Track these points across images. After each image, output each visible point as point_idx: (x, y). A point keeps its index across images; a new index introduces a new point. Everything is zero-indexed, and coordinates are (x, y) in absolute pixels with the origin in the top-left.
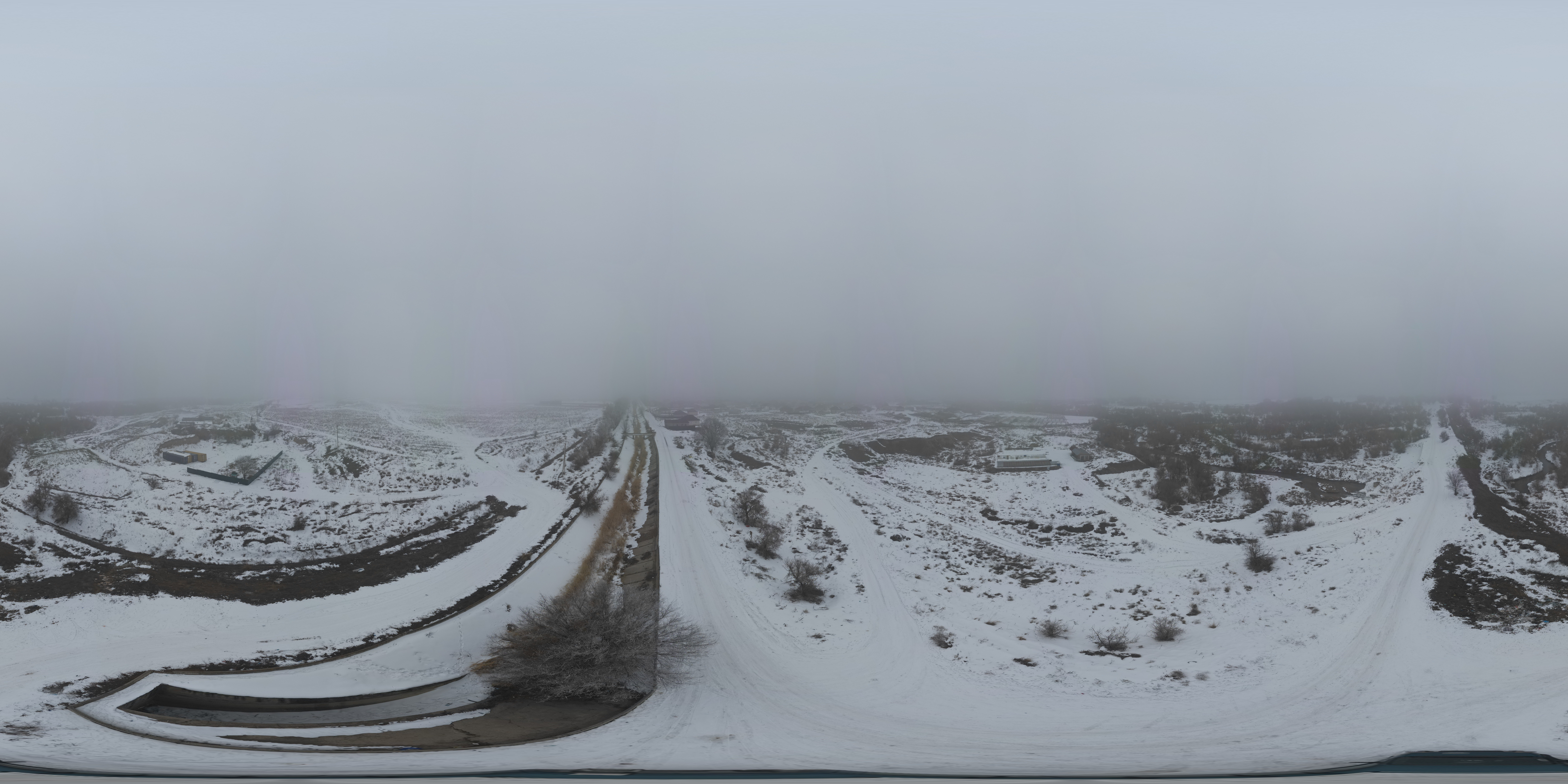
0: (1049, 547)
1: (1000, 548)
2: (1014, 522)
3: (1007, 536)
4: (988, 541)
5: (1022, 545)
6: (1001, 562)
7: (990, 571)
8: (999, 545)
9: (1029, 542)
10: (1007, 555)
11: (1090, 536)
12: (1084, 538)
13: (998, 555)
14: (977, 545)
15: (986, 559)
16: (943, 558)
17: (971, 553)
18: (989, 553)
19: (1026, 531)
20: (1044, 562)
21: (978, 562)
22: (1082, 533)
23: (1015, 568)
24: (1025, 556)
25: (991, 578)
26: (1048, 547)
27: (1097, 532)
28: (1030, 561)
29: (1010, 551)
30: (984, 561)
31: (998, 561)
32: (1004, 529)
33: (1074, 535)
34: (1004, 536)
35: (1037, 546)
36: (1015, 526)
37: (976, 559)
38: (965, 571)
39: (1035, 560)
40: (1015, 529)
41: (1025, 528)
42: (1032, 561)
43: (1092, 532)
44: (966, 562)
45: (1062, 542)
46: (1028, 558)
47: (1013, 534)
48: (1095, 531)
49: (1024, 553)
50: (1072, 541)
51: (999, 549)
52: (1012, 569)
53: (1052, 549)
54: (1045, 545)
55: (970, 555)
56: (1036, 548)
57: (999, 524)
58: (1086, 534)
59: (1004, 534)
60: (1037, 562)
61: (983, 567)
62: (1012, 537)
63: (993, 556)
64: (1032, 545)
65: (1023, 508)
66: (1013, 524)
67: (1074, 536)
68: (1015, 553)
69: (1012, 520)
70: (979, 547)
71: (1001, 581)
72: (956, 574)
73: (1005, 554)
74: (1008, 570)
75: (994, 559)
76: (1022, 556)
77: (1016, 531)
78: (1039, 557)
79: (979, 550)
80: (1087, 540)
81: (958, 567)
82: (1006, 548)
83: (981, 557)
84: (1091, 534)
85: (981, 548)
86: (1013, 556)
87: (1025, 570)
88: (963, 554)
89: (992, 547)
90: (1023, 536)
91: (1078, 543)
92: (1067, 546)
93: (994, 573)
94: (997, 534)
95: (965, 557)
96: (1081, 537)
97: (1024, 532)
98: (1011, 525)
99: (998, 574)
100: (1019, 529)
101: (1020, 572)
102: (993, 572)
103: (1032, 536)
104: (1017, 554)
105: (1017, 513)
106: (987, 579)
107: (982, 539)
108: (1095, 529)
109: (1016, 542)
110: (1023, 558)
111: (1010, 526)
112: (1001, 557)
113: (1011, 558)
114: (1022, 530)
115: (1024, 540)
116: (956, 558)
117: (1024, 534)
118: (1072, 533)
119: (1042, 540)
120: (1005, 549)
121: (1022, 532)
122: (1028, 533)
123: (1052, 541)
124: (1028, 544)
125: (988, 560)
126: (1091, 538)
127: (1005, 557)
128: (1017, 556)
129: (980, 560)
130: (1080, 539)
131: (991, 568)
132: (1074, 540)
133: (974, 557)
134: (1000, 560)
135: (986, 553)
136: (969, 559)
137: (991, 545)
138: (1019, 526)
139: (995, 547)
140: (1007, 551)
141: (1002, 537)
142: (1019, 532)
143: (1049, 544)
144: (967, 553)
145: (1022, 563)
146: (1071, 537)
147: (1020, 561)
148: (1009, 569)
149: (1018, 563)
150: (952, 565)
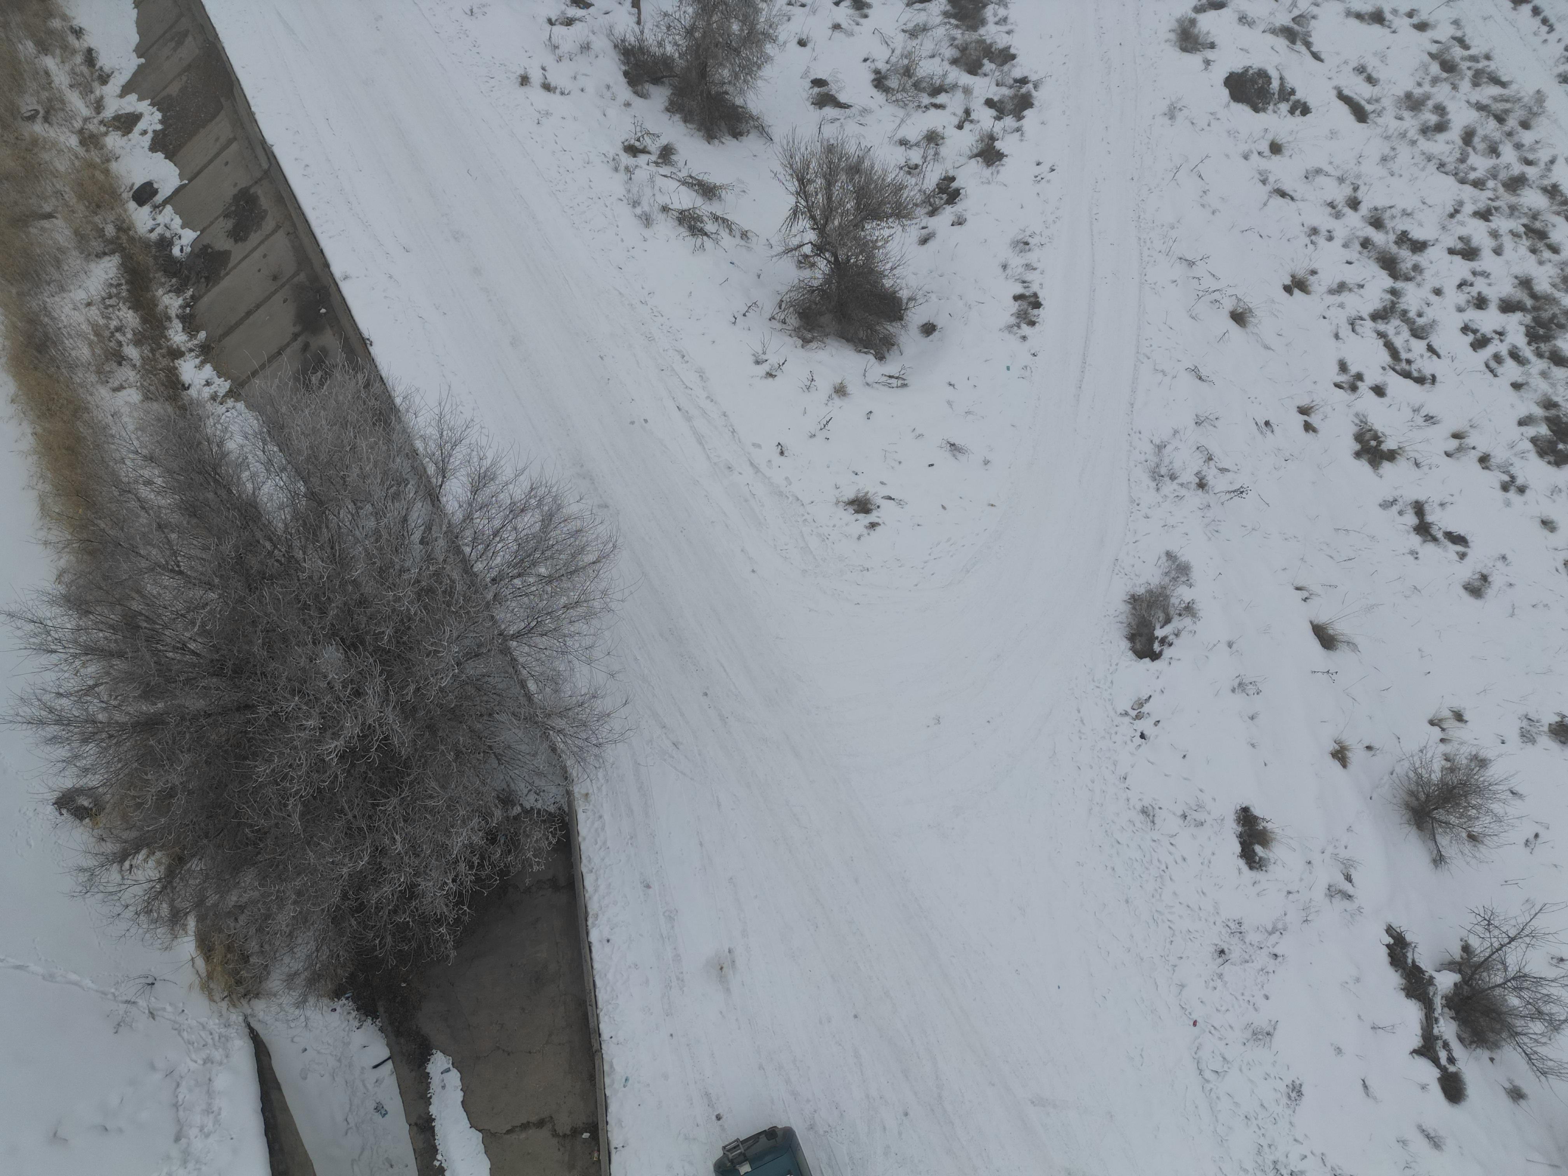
7: (1523, 422)
16: (1389, 264)
17: (1521, 296)
21: (1515, 355)
25: (1499, 455)
30: (1538, 365)
37: (1517, 337)
38: (1426, 365)
44: (1466, 329)
55: (1508, 307)
61: (1517, 386)
71: (1522, 490)
72: (1384, 358)
81: (1418, 333)
83: (1547, 338)
88: (1480, 286)
93: (1534, 440)
95: (1481, 303)
99: (1542, 453)
102: (1531, 431)
106: (1483, 449)
116: (1438, 292)
129: (1527, 352)
131: (1539, 412)
133: (1515, 324)
136: (1489, 320)
144: (1501, 289)
150: (1405, 313)
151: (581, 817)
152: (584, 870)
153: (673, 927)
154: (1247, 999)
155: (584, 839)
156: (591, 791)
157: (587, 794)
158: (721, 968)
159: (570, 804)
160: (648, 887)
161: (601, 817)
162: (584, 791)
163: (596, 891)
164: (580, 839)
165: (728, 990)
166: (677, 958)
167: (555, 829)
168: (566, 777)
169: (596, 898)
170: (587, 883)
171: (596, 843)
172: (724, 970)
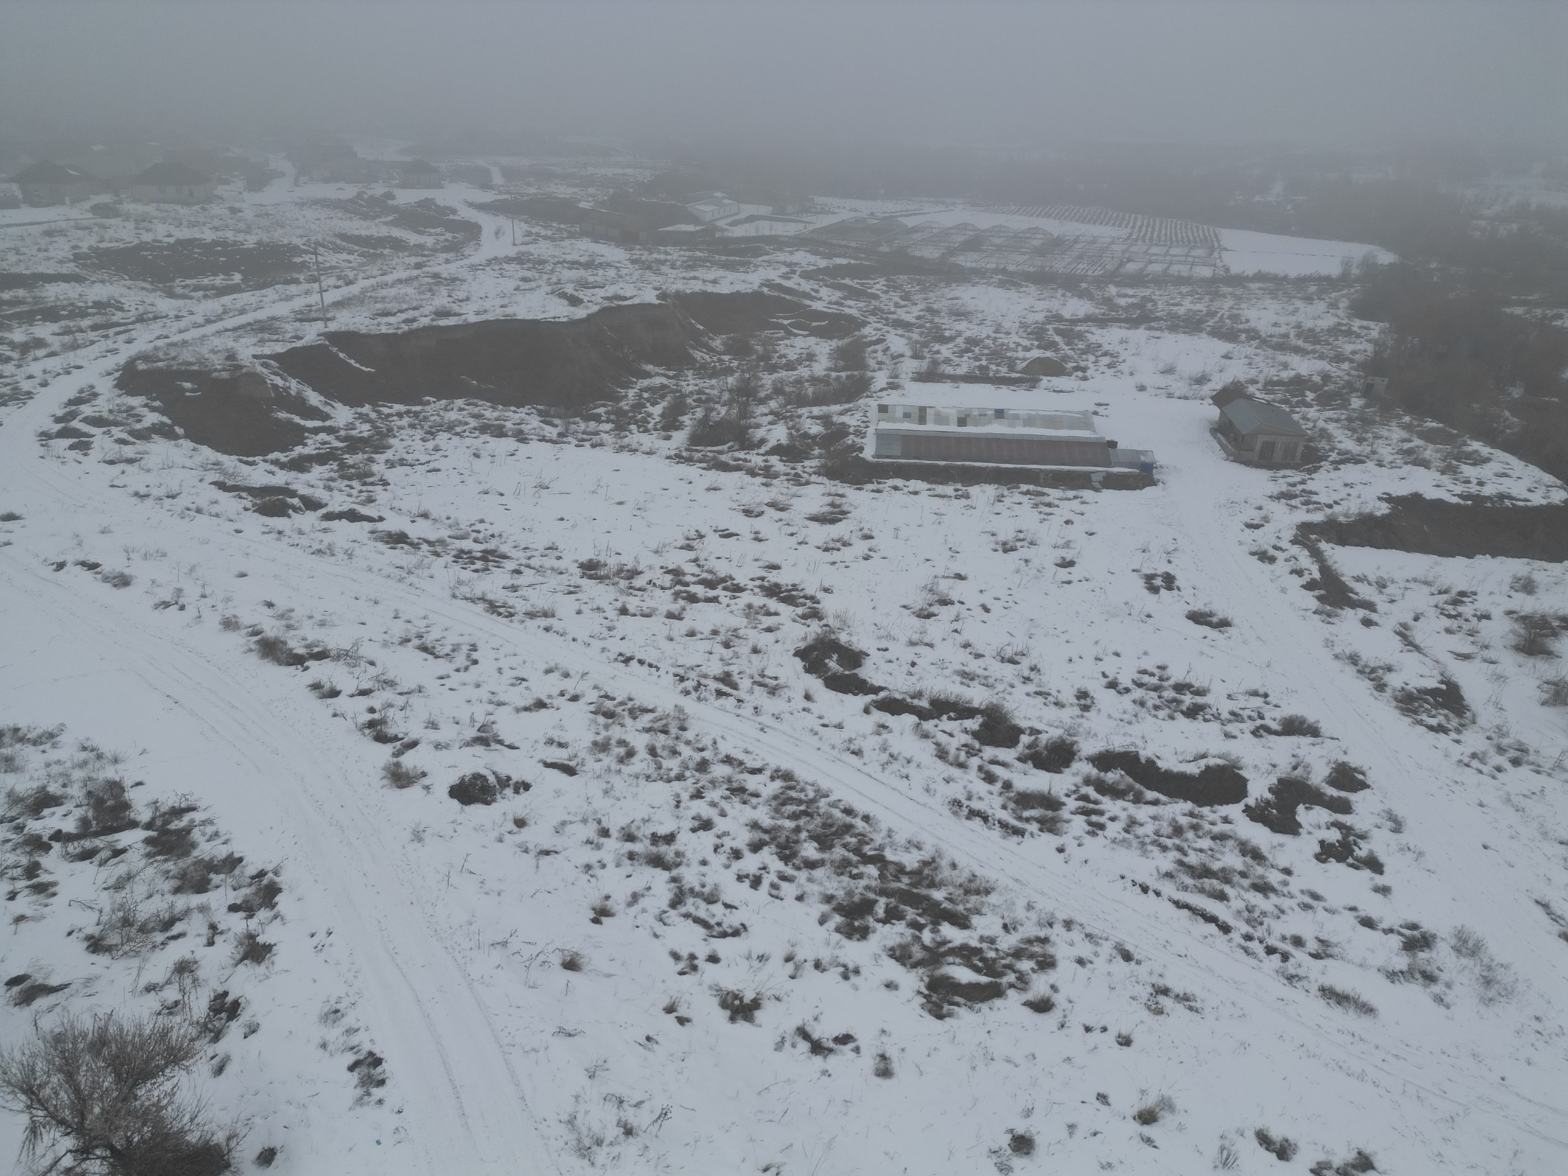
0: (1049, 840)
1: (866, 818)
2: (924, 703)
3: (895, 766)
4: (824, 785)
5: (946, 811)
6: (863, 883)
7: (822, 921)
8: (861, 807)
9: (976, 805)
10: (889, 855)
11: (1220, 828)
12: (1195, 828)
13: (857, 851)
14: (780, 801)
15: (811, 865)
16: (657, 862)
17: (758, 835)
18: (824, 842)
19: (971, 752)
20: (1021, 903)
21: (783, 878)
22: (1188, 806)
23: (911, 913)
24: (954, 866)
25: (825, 955)
26: (1046, 837)
27: (1255, 814)
28: (967, 892)
29: (900, 838)
30: (802, 875)
31: (854, 877)
32: (885, 735)
33: (1155, 803)
34: (884, 766)
35: (1003, 825)
36: (928, 725)
37: (776, 865)
38: (732, 920)
39: (987, 892)
40: (926, 736)
41: (967, 739)
42: (978, 892)
43: (1234, 811)
44: (740, 878)
45: (1102, 827)
46: (962, 877)
47: (917, 758)
48: (1248, 810)
49: (951, 853)
50: (1140, 831)
51: (860, 824)
52: (900, 917)
53: (1061, 850)
54: (1034, 827)
55: (756, 847)
56: (996, 833)
57: (867, 711)
58: (1205, 810)
59: (885, 757)
60: (993, 898)
61: (800, 898)
62: (911, 770)
63: (838, 852)
64: (985, 819)
65: (966, 646)
66: (923, 715)
67: (1152, 810)
68: (919, 847)
69: (919, 695)
70: (790, 808)
71: (857, 972)
72: (701, 931)
73: (881, 848)
74: (885, 921)
75: (842, 867)
76: (944, 863)
77: (929, 747)
78: (1004, 881)
79: (789, 824)
80: (1205, 843)
81: (711, 899)
82: (885, 820)
83: (794, 854)
84: (1226, 820)
85: (794, 816)
86: (911, 860)
87: (947, 930)
88: (728, 843)
89: (837, 813)
90: (956, 772)
91: (1164, 848)
92: (1122, 851)
93: (838, 930)
94: (857, 753)
95: (737, 854)
96: (1184, 821)
97: (963, 756)
98: (914, 719)
99: (849, 936)
100: (943, 738)
101: (927, 936)
102: (831, 924)
103: (990, 778)
104: (926, 855)
105: (941, 664)
106: (811, 958)
107: (802, 773)
108: (1251, 801)
109: (924, 798)
110: (945, 873)
111: (909, 719)
112: (867, 860)
113: (901, 870)
114: (953, 745)
115: (956, 791)
116: (704, 863)
117: (962, 766)
118: (1150, 795)
119: (1025, 800)
120: (884, 826)
121: (952, 752)
122: (975, 762)
123: (1065, 813)
124: (973, 814)
125: (819, 873)
126: (1221, 837)
127: (878, 860)
128: (925, 864)
129: (789, 871)
130: (1178, 831)
131: (826, 908)
132: (1148, 829)
133: (768, 856)
134: (859, 876)
135: (813, 837)
136: (750, 863)
137: (833, 805)
138: (946, 724)
139: (848, 811)
140: (890, 833)
141: (874, 768)
142: (942, 754)
143: (1050, 825)
144: (742, 838)
145: (938, 895)
146: (1143, 813)
147: (933, 885)
148: (892, 916)
149: (923, 891)
150: (692, 890)
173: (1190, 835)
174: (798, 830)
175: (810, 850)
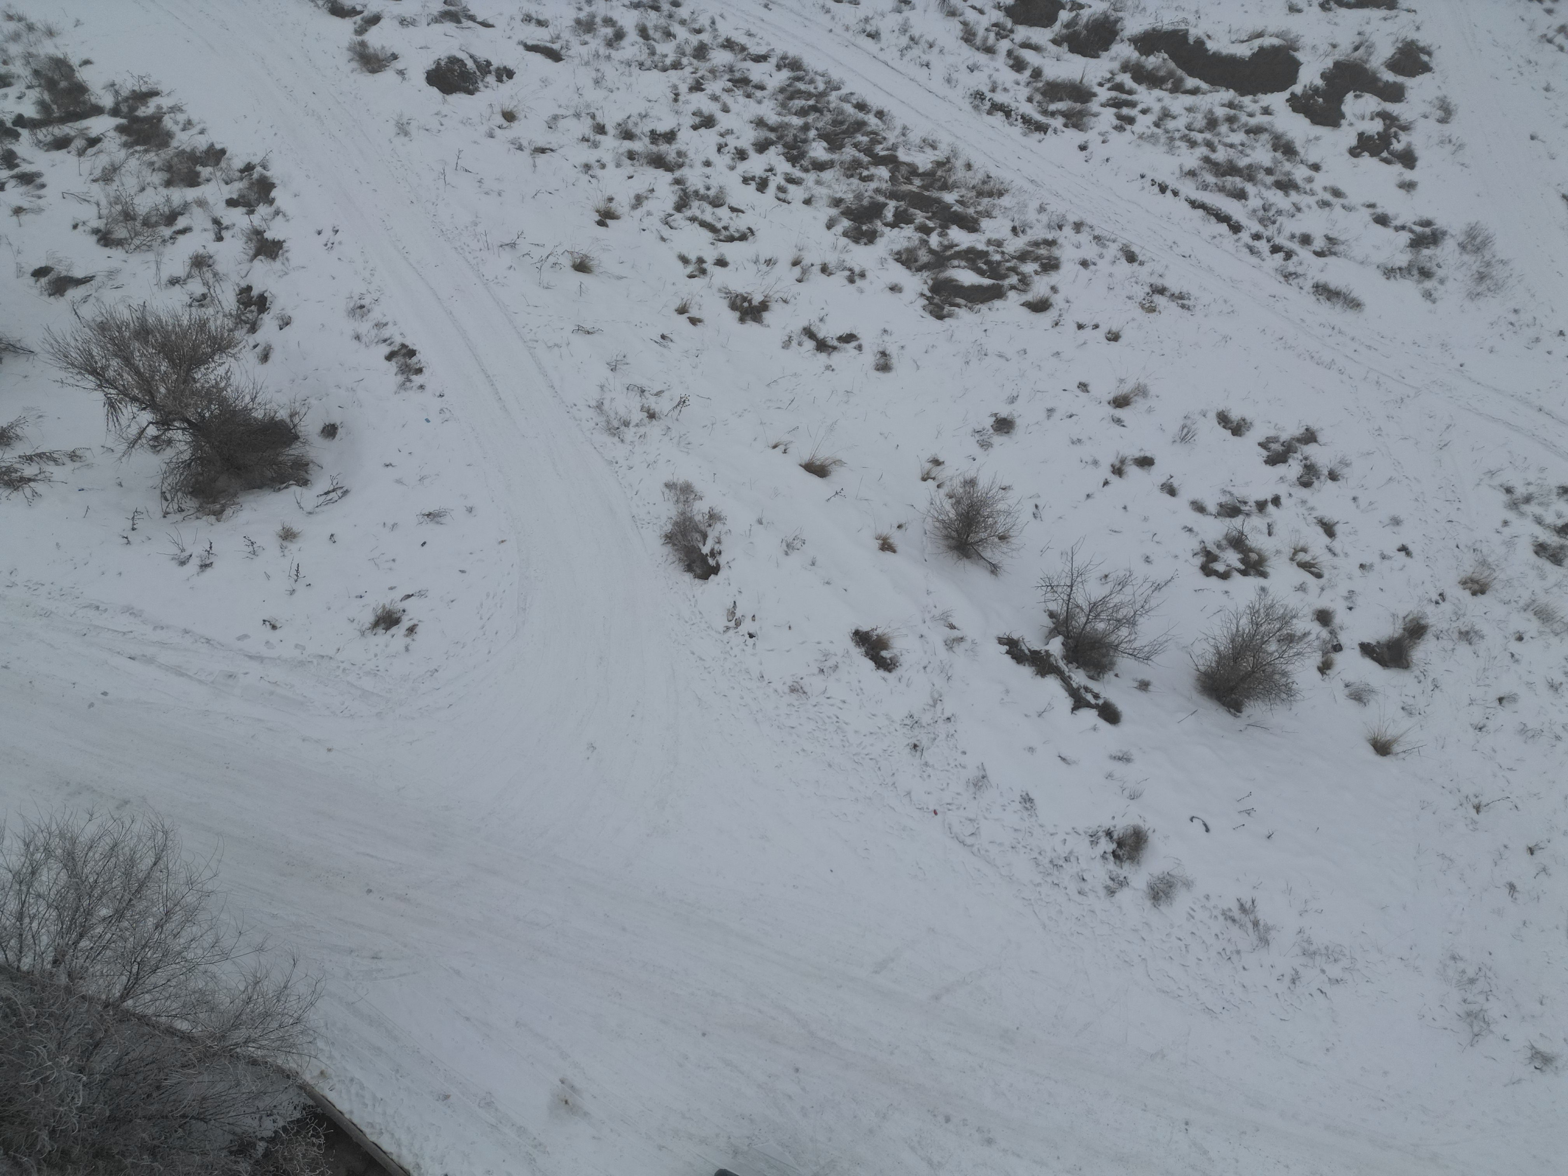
0: (1072, 137)
1: (880, 114)
3: (916, 52)
4: (836, 75)
5: (967, 106)
6: (873, 185)
7: (830, 225)
8: (875, 101)
9: (1000, 98)
10: (902, 155)
11: (1260, 119)
12: (1231, 120)
13: (868, 151)
14: (788, 94)
15: (820, 166)
16: (658, 162)
17: (764, 134)
18: (834, 142)
19: (1002, 33)
20: (1034, 205)
21: (791, 180)
23: (920, 217)
24: (969, 166)
25: (832, 259)
26: (1070, 133)
27: (1299, 104)
28: (980, 194)
29: (915, 137)
30: (810, 178)
31: (864, 179)
32: (907, 13)
34: (903, 51)
35: (1026, 120)
37: (783, 166)
38: (740, 224)
39: (1000, 194)
41: (999, 16)
42: (990, 194)
43: (1277, 100)
44: (746, 180)
45: (1131, 120)
46: (975, 178)
47: (940, 42)
48: (1292, 99)
49: (967, 153)
51: (873, 121)
52: (909, 220)
53: (1083, 148)
54: (1058, 122)
55: (762, 147)
56: (1017, 130)
59: (905, 40)
60: (1005, 201)
61: (808, 202)
62: (933, 56)
63: (849, 153)
64: (1008, 113)
68: (934, 147)
70: (798, 103)
71: (862, 275)
72: (708, 235)
73: (894, 148)
74: (893, 225)
75: (852, 169)
76: (959, 164)
77: (955, 28)
78: (1018, 182)
79: (797, 121)
80: (1238, 138)
81: (717, 203)
82: (900, 115)
83: (802, 155)
84: (1266, 111)
85: (802, 112)
86: (924, 161)
87: (955, 234)
88: (732, 142)
89: (849, 109)
90: (982, 58)
91: (1193, 144)
93: (845, 234)
94: (874, 36)
95: (742, 155)
97: (992, 38)
99: (856, 241)
101: (934, 240)
102: (839, 229)
103: (1018, 65)
104: (940, 155)
106: (818, 262)
107: (812, 62)
108: (1298, 88)
109: (944, 89)
110: (959, 174)
112: (879, 161)
113: (913, 171)
114: (982, 24)
116: (708, 164)
117: (990, 50)
119: (1053, 91)
120: (898, 124)
121: (981, 33)
122: (1004, 45)
123: (1094, 106)
124: (996, 108)
125: (827, 175)
126: (1255, 131)
127: (891, 161)
128: (939, 164)
129: (797, 173)
130: (1212, 123)
131: (834, 212)
132: (1180, 123)
133: (774, 157)
134: (869, 178)
135: (823, 136)
136: (756, 164)
137: (845, 99)
139: (861, 107)
140: (904, 131)
141: (891, 55)
142: (969, 36)
143: (1076, 120)
144: (747, 137)
145: (949, 198)
147: (946, 187)
148: (901, 219)
149: (935, 194)
150: (696, 193)
151: (332, 1096)
152: (373, 1138)
153: (496, 1110)
154: (953, 765)
155: (351, 1112)
156: (323, 1067)
157: (322, 1073)
158: (566, 1102)
159: (312, 1095)
160: (447, 1097)
161: (352, 1080)
162: (316, 1073)
163: (399, 1145)
164: (347, 1116)
165: (586, 1114)
166: (521, 1131)
167: (314, 1129)
168: (287, 1075)
169: (404, 1152)
170: (386, 1147)
171: (366, 1105)
172: (569, 1101)
173: (1224, 128)
174: (806, 128)
175: (818, 150)
